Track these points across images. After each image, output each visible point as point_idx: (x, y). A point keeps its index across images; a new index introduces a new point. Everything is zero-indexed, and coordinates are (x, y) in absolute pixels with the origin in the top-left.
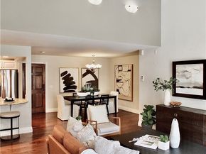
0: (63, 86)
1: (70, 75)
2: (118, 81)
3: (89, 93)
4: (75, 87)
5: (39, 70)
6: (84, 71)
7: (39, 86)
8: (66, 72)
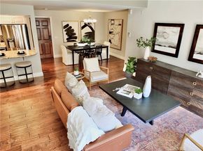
0: (66, 37)
1: (71, 27)
2: (110, 33)
3: (86, 44)
4: (76, 38)
5: (45, 24)
6: (83, 24)
7: (46, 37)
8: (68, 25)
